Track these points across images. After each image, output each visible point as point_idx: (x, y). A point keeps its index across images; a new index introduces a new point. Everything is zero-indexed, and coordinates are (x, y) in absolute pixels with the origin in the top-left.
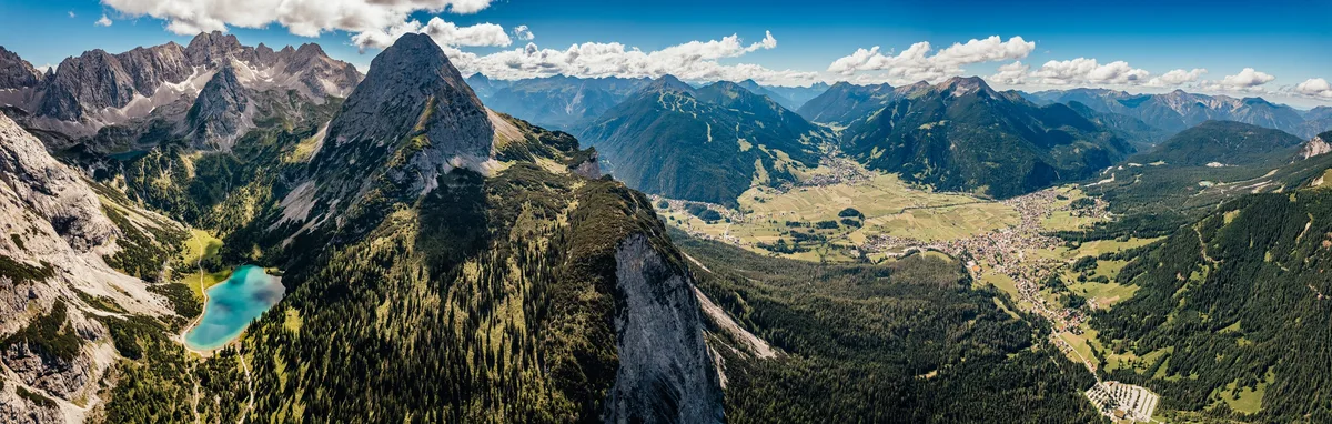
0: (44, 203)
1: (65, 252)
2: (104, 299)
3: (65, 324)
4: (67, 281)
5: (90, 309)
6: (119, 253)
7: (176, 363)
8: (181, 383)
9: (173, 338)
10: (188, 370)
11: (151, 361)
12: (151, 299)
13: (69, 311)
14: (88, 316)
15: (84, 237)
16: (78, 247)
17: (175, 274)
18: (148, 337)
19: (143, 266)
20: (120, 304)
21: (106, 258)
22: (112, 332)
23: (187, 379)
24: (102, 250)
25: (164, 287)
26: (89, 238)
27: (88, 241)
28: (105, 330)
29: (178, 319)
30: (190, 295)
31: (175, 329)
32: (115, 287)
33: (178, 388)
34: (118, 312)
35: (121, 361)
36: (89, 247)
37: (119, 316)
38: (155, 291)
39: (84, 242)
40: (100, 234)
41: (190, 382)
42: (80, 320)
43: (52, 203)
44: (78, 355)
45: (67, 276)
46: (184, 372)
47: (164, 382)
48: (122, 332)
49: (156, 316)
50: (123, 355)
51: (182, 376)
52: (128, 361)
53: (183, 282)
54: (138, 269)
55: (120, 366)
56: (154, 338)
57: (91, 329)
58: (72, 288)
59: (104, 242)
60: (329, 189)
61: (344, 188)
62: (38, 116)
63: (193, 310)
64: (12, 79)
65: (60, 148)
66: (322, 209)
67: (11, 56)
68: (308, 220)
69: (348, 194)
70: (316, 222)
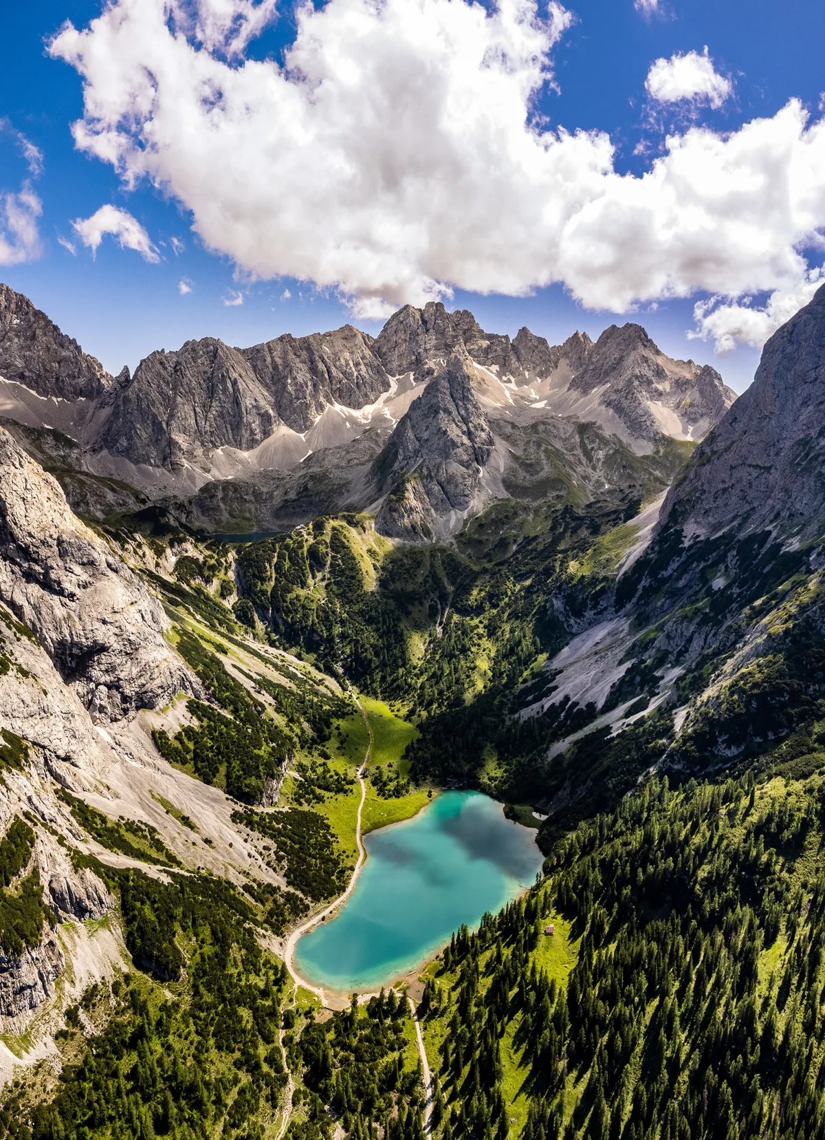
0: (44, 610)
1: (68, 716)
2: (133, 828)
3: (25, 873)
4: (58, 778)
5: (89, 847)
6: (188, 731)
7: (255, 1010)
8: (254, 1068)
9: (268, 943)
10: (281, 1034)
11: (197, 993)
12: (238, 841)
13: (39, 846)
14: (80, 862)
15: (118, 688)
16: (102, 709)
17: (306, 790)
18: (206, 932)
19: (236, 764)
20: (167, 843)
21: (158, 738)
22: (126, 909)
23: (271, 1060)
24: (154, 720)
25: (273, 817)
26: (128, 691)
27: (125, 699)
28: (111, 900)
29: (289, 897)
30: (328, 844)
31: (278, 925)
32: (164, 803)
33: (245, 1079)
34: (156, 862)
35: (127, 978)
36: (125, 711)
37: (152, 871)
38: (250, 824)
39: (118, 699)
40: (153, 685)
41: (279, 1069)
42: (59, 870)
43: (60, 612)
44: (35, 946)
45: (61, 767)
46: (268, 1039)
47: (213, 1054)
48: (148, 912)
49: (239, 881)
50: (138, 963)
51: (262, 1051)
52: (145, 980)
53: (319, 809)
54: (223, 769)
55: (124, 989)
56: (221, 940)
57: (80, 892)
58: (64, 796)
59: (161, 703)
60: (660, 642)
61: (696, 644)
62: (94, 450)
63: (328, 881)
64: (63, 381)
65: (118, 510)
66: (642, 685)
67: (67, 344)
68: (610, 706)
69: (704, 660)
70: (628, 714)
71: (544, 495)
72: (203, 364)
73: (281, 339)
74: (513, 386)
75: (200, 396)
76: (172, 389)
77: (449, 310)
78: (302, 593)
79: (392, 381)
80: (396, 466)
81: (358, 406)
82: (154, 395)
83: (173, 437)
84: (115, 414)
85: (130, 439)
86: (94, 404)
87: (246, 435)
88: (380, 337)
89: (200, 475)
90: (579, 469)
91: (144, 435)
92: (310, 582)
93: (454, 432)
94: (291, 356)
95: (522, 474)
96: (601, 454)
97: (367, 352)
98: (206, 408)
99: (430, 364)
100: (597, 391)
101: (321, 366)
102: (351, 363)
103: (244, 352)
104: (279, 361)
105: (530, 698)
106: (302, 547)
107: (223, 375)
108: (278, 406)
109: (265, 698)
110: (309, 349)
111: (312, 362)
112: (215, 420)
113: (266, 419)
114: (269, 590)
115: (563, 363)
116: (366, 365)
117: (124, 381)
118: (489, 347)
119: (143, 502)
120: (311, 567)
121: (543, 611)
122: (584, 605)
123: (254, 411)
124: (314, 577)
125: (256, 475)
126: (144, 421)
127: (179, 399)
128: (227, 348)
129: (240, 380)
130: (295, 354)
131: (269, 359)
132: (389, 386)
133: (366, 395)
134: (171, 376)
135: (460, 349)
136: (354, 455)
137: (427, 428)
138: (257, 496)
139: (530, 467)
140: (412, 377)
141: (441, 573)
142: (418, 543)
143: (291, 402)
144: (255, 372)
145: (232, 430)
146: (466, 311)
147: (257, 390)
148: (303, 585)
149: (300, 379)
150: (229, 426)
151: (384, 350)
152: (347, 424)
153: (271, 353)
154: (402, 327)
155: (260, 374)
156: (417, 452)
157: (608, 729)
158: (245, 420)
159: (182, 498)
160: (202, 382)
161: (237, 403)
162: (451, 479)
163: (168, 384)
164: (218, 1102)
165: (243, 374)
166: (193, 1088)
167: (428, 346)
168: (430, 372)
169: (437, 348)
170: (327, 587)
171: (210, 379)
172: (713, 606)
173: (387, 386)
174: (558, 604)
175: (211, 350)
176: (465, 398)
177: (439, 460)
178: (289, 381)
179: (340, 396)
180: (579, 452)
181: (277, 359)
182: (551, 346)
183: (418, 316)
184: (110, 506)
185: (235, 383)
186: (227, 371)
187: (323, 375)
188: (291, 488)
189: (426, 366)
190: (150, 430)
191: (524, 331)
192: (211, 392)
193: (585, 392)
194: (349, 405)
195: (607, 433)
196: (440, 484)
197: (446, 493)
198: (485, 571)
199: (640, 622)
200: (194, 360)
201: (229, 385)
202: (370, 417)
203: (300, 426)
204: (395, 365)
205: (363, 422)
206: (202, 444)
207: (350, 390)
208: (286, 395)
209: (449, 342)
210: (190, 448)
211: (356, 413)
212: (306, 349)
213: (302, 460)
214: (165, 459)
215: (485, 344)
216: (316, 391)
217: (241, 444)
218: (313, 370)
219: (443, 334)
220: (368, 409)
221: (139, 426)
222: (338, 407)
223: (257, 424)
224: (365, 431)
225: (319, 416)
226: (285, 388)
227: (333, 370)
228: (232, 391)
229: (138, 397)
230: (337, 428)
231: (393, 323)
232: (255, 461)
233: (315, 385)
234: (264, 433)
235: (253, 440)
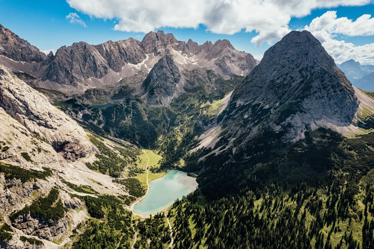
0: (47, 133)
1: (61, 161)
2: (84, 187)
3: (57, 201)
4: (60, 178)
5: (74, 192)
6: (97, 162)
7: (125, 221)
8: (126, 232)
9: (126, 207)
10: (132, 225)
11: (109, 219)
12: (115, 187)
13: (60, 194)
14: (72, 196)
15: (74, 153)
16: (69, 159)
17: (131, 173)
18: (110, 207)
19: (112, 169)
20: (95, 189)
21: (88, 165)
22: (87, 205)
23: (130, 230)
24: (86, 160)
25: (124, 180)
26: (77, 153)
27: (76, 155)
28: (83, 203)
29: (130, 197)
30: (139, 185)
31: (128, 203)
32: (92, 180)
33: (124, 234)
34: (93, 194)
35: (89, 220)
36: (77, 159)
37: (93, 196)
38: (117, 182)
39: (74, 155)
40: (85, 151)
41: (132, 231)
42: (67, 199)
43: (52, 134)
44: (63, 217)
45: (61, 175)
46: (129, 226)
47: (115, 231)
48: (93, 204)
49: (116, 195)
50: (92, 216)
51: (128, 228)
52: (94, 220)
53: (136, 177)
54: (108, 170)
55: (89, 222)
56: (114, 208)
57: (74, 203)
58: (64, 181)
59: (87, 155)
60: (230, 132)
61: (239, 132)
62: (43, 80)
63: (140, 193)
65: (59, 100)
66: (224, 143)
68: (215, 148)
69: (241, 136)
70: (220, 150)
71: (196, 92)
72: (81, 50)
73: (108, 42)
74: (186, 57)
75: (82, 61)
76: (71, 59)
77: (165, 33)
78: (124, 122)
79: (147, 55)
80: (150, 84)
81: (136, 64)
82: (64, 61)
83: (73, 75)
84: (50, 67)
85: (57, 76)
86: (40, 64)
87: (99, 74)
88: (143, 41)
89: (84, 87)
90: (207, 84)
91: (63, 75)
92: (126, 118)
93: (168, 74)
94: (112, 48)
95: (189, 85)
96: (214, 79)
97: (138, 47)
98: (84, 65)
99: (159, 50)
100: (213, 60)
101: (123, 51)
102: (133, 50)
103: (95, 46)
104: (108, 50)
105: (193, 147)
106: (123, 109)
107: (89, 54)
108: (109, 64)
109: (117, 152)
110: (118, 45)
111: (120, 50)
112: (88, 69)
113: (105, 68)
114: (114, 121)
115: (203, 51)
116: (138, 50)
117: (51, 57)
118: (179, 45)
119: (67, 97)
120: (126, 114)
121: (196, 124)
122: (208, 122)
123: (101, 66)
124: (127, 117)
125: (104, 86)
126: (62, 70)
127: (74, 62)
128: (89, 45)
129: (95, 56)
130: (114, 47)
131: (104, 49)
132: (146, 57)
133: (139, 60)
134: (70, 55)
135: (169, 46)
136: (136, 80)
137: (160, 72)
138: (105, 93)
139: (192, 84)
140: (153, 54)
141: (166, 115)
142: (158, 106)
143: (113, 63)
144: (100, 53)
145: (94, 72)
146: (171, 34)
147: (101, 59)
148: (124, 119)
149: (116, 55)
150: (92, 71)
151: (144, 46)
152: (133, 69)
153: (105, 47)
154: (150, 38)
155: (102, 54)
156: (157, 80)
157: (215, 154)
158: (98, 69)
159: (79, 95)
160: (81, 56)
161: (95, 63)
162: (167, 87)
163: (69, 57)
164: (118, 239)
165: (96, 54)
166: (111, 238)
167: (159, 45)
168: (159, 53)
169: (161, 45)
170: (132, 119)
171: (84, 56)
172: (244, 122)
173: (145, 57)
174: (201, 122)
175: (84, 46)
176: (171, 63)
177: (164, 82)
178: (112, 56)
179: (130, 61)
180: (207, 79)
182: (199, 45)
183: (155, 35)
184: (56, 99)
185: (93, 57)
186: (90, 53)
187: (124, 54)
188: (116, 90)
189: (158, 51)
190: (64, 73)
191: (190, 40)
192: (85, 60)
193: (209, 60)
194: (133, 63)
195: (216, 73)
196: (164, 89)
197: (166, 92)
198: (179, 114)
199: (224, 126)
200: (78, 49)
201: (92, 58)
202: (140, 67)
203: (117, 70)
204: (148, 50)
205: (138, 68)
206: (84, 77)
207: (133, 58)
208: (112, 60)
209: (166, 43)
210: (80, 78)
211: (135, 66)
212: (117, 46)
213: (119, 81)
214: (71, 82)
215: (177, 44)
216: (122, 59)
217: (97, 76)
218: (120, 52)
219: (163, 41)
220: (139, 64)
221: (60, 72)
222: (129, 64)
223: (102, 70)
224: (139, 72)
225: (123, 67)
226: (111, 58)
227: (127, 52)
228: (92, 59)
229: (59, 62)
230: (130, 71)
231: (147, 37)
232: (103, 82)
233: (121, 57)
234: (105, 73)
235: (101, 75)
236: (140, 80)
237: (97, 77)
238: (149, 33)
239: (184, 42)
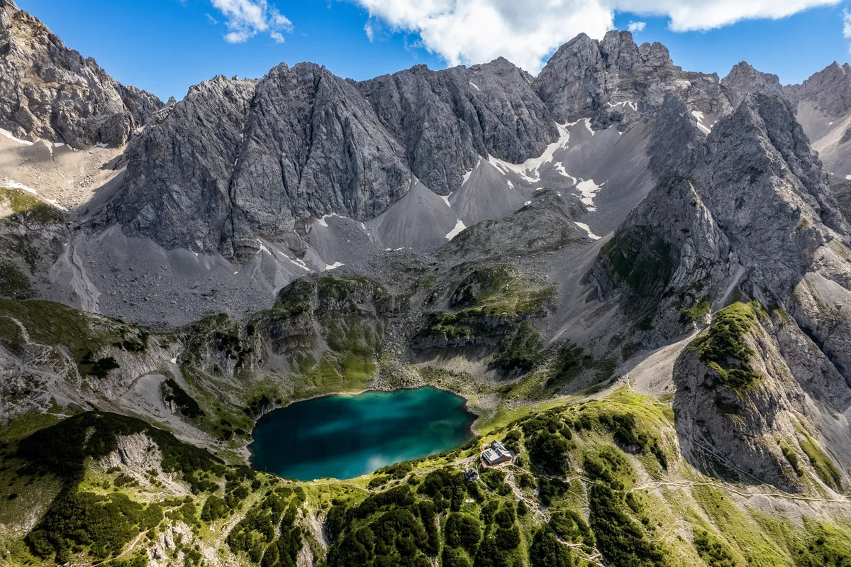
62: (94, 226)
64: (65, 117)
67: (77, 63)
72: (297, 97)
73: (414, 70)
75: (293, 141)
76: (244, 132)
79: (561, 129)
81: (518, 160)
82: (208, 138)
83: (240, 202)
85: (159, 208)
87: (363, 197)
88: (544, 74)
89: (285, 263)
91: (185, 201)
94: (428, 91)
97: (529, 92)
98: (301, 159)
99: (613, 106)
101: (468, 106)
102: (508, 103)
103: (361, 85)
104: (411, 98)
107: (327, 113)
108: (411, 159)
110: (451, 85)
111: (456, 102)
112: (316, 176)
113: (393, 176)
116: (528, 107)
118: (689, 89)
123: (376, 164)
125: (379, 263)
126: (186, 179)
127: (253, 145)
128: (335, 78)
129: (353, 122)
130: (433, 91)
131: (396, 96)
132: (558, 135)
133: (529, 146)
134: (244, 112)
136: (535, 233)
137: (741, 201)
140: (588, 124)
143: (430, 152)
144: (377, 111)
145: (343, 191)
147: (379, 135)
149: (443, 123)
150: (337, 186)
151: (549, 91)
152: (509, 183)
153: (399, 88)
154: (575, 60)
155: (385, 115)
158: (361, 177)
160: (295, 122)
161: (349, 152)
163: (236, 122)
165: (360, 113)
167: (610, 86)
168: (616, 118)
169: (621, 88)
171: (309, 118)
173: (555, 136)
175: (313, 80)
178: (426, 124)
179: (495, 147)
181: (408, 95)
183: (596, 48)
185: (346, 125)
186: (335, 108)
187: (472, 118)
189: (609, 111)
190: (196, 193)
192: (311, 137)
194: (506, 158)
200: (284, 91)
201: (338, 128)
202: (537, 174)
203: (442, 185)
204: (564, 109)
205: (530, 180)
206: (294, 212)
207: (509, 139)
208: (422, 142)
209: (640, 79)
210: (272, 218)
211: (517, 169)
212: (448, 85)
213: (450, 236)
214: (223, 239)
215: (685, 84)
216: (464, 138)
217: (355, 211)
218: (459, 112)
219: (630, 70)
220: (534, 163)
221: (176, 187)
222: (493, 161)
223: (379, 182)
224: (537, 194)
225: (469, 174)
226: (420, 133)
227: (486, 113)
228: (341, 136)
229: (174, 143)
230: (496, 188)
231: (563, 56)
232: (377, 238)
233: (462, 131)
234: (392, 195)
235: (373, 205)
236: (557, 237)
237: (353, 211)
238: (573, 42)
239: (715, 75)
